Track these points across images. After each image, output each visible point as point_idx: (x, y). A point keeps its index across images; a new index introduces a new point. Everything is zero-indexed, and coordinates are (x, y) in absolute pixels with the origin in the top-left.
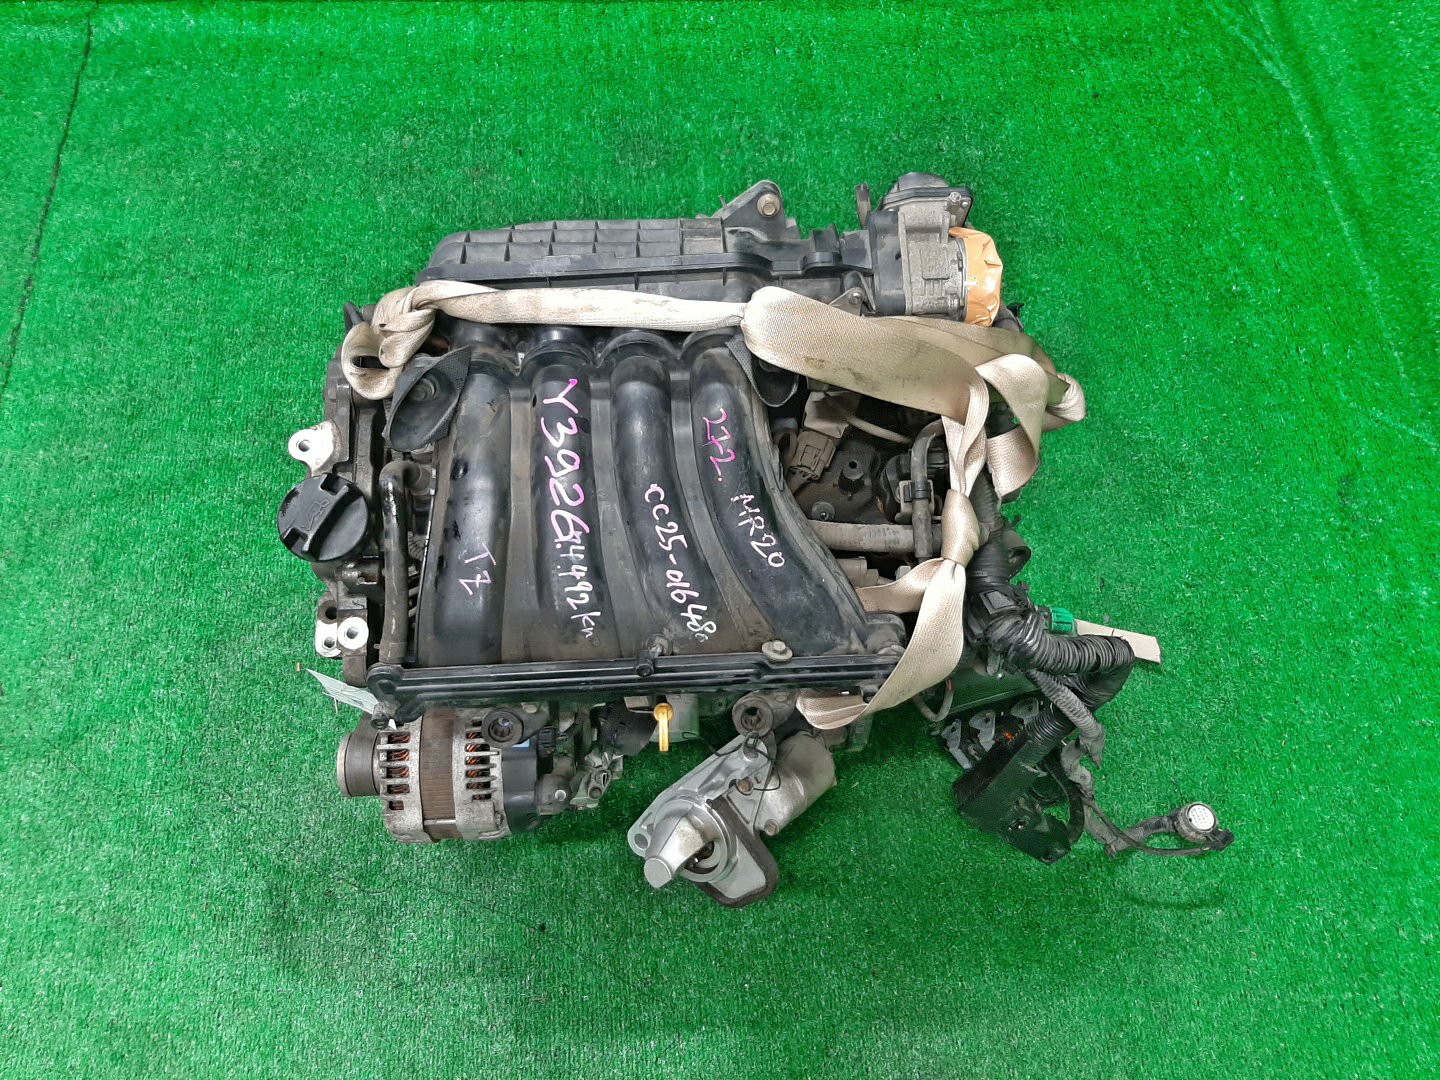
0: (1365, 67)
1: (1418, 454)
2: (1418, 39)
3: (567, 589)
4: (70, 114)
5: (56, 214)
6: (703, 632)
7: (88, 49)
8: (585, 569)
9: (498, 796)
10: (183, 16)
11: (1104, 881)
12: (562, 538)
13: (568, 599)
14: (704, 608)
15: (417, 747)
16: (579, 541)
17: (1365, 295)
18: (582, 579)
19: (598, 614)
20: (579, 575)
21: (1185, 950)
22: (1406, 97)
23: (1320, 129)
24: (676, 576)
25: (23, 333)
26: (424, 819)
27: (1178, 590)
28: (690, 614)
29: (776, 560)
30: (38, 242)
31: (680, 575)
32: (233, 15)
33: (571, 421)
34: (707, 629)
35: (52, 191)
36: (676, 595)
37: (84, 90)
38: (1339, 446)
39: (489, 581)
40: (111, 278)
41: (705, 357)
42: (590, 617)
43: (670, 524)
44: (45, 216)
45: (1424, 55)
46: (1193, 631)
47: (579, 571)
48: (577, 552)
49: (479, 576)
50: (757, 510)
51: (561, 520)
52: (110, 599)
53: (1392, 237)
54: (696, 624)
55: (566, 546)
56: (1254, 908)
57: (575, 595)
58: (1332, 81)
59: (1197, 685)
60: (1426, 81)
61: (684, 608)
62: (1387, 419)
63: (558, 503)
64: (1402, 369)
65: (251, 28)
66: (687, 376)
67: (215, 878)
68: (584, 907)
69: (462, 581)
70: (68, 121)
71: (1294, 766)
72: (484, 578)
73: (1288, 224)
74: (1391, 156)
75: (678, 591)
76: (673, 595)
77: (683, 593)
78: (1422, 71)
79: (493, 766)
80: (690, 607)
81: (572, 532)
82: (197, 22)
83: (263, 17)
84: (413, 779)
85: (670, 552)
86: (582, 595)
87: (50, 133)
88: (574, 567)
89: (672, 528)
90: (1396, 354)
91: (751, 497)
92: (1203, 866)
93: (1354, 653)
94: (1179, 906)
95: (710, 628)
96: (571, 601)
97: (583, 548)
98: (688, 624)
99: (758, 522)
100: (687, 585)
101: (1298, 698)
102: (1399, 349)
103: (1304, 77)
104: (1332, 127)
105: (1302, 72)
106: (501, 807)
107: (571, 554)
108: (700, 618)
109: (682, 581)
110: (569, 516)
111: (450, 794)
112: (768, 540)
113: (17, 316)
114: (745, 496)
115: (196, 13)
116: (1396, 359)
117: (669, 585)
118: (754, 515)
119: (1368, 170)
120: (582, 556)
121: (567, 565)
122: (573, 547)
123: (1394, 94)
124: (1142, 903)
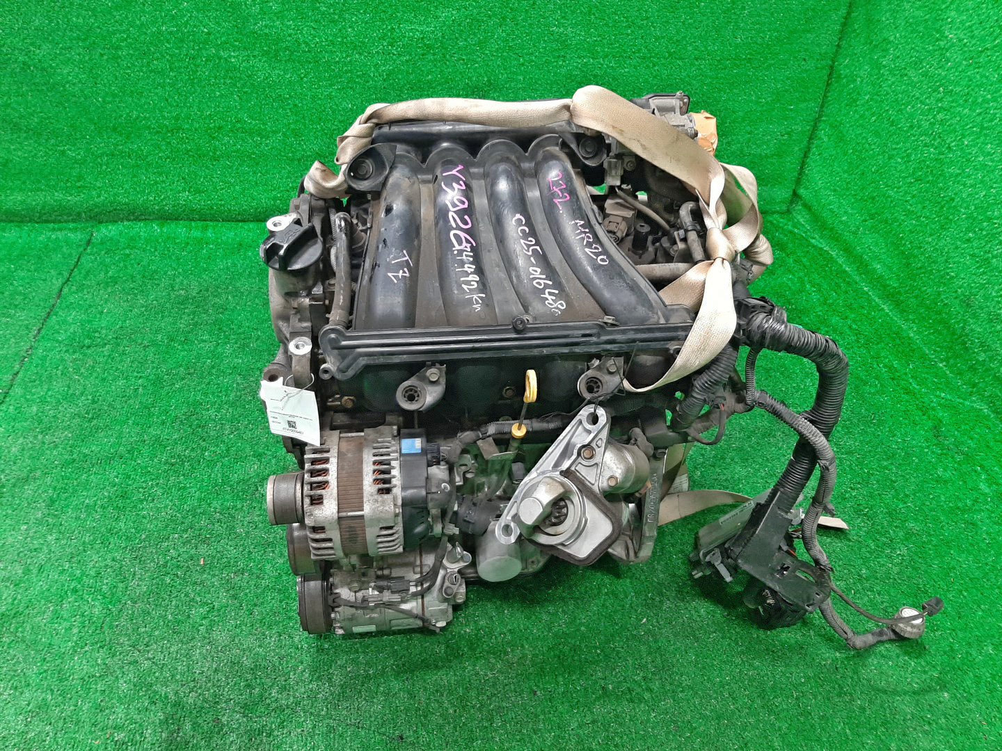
0: (872, 217)
1: (976, 414)
2: (899, 188)
3: (462, 279)
4: (72, 270)
5: (54, 317)
6: (557, 308)
7: (89, 242)
8: (474, 267)
9: (397, 491)
10: (153, 227)
11: (852, 678)
12: (457, 247)
13: (463, 286)
14: (557, 292)
15: (336, 455)
16: (469, 250)
17: (910, 338)
18: (472, 273)
19: (484, 295)
20: (469, 271)
21: (929, 723)
22: (902, 218)
23: (854, 262)
24: (536, 271)
25: (20, 375)
26: (338, 512)
27: (846, 491)
28: (547, 296)
29: (602, 260)
30: (39, 330)
31: (539, 270)
32: (186, 227)
33: (461, 182)
34: (559, 306)
35: (53, 306)
36: (537, 283)
37: (83, 260)
38: (924, 410)
39: (407, 275)
40: (89, 347)
41: (544, 152)
42: (479, 297)
43: (530, 239)
44: (47, 318)
45: (906, 193)
46: (865, 515)
47: (470, 268)
48: (467, 256)
49: (401, 271)
50: (587, 230)
51: (457, 237)
52: (59, 524)
53: (916, 297)
54: (551, 302)
55: (461, 252)
56: (972, 691)
57: (468, 283)
58: (855, 233)
59: (878, 547)
60: (911, 205)
61: (543, 291)
62: (949, 397)
63: (454, 226)
64: (948, 372)
65: (196, 234)
66: (533, 165)
67: (120, 710)
68: (436, 719)
69: (390, 274)
70: (70, 274)
71: (965, 594)
72: (404, 272)
73: (850, 307)
74: (903, 253)
75: (538, 280)
76: (534, 283)
77: (542, 282)
78: (906, 201)
79: (394, 468)
80: (547, 291)
81: (464, 244)
82: (161, 230)
83: (205, 229)
84: (332, 478)
85: (531, 256)
86: (472, 283)
87: (57, 279)
88: (466, 266)
89: (531, 241)
90: (941, 365)
91: (582, 222)
92: (923, 663)
93: (979, 523)
94: (914, 693)
95: (561, 305)
96: (465, 287)
97: (472, 254)
98: (547, 302)
99: (589, 237)
100: (544, 277)
101: (952, 552)
102: (942, 361)
103: (837, 240)
104: (861, 257)
105: (835, 237)
106: (400, 502)
107: (464, 257)
108: (554, 298)
109: (540, 274)
110: (462, 235)
111: (361, 489)
112: (596, 248)
113: (17, 367)
114: (578, 221)
115: (161, 226)
116: (942, 368)
117: (531, 277)
118: (585, 233)
119: (890, 269)
120: (471, 259)
121: (462, 264)
122: (465, 253)
123: (895, 220)
124: (885, 692)
